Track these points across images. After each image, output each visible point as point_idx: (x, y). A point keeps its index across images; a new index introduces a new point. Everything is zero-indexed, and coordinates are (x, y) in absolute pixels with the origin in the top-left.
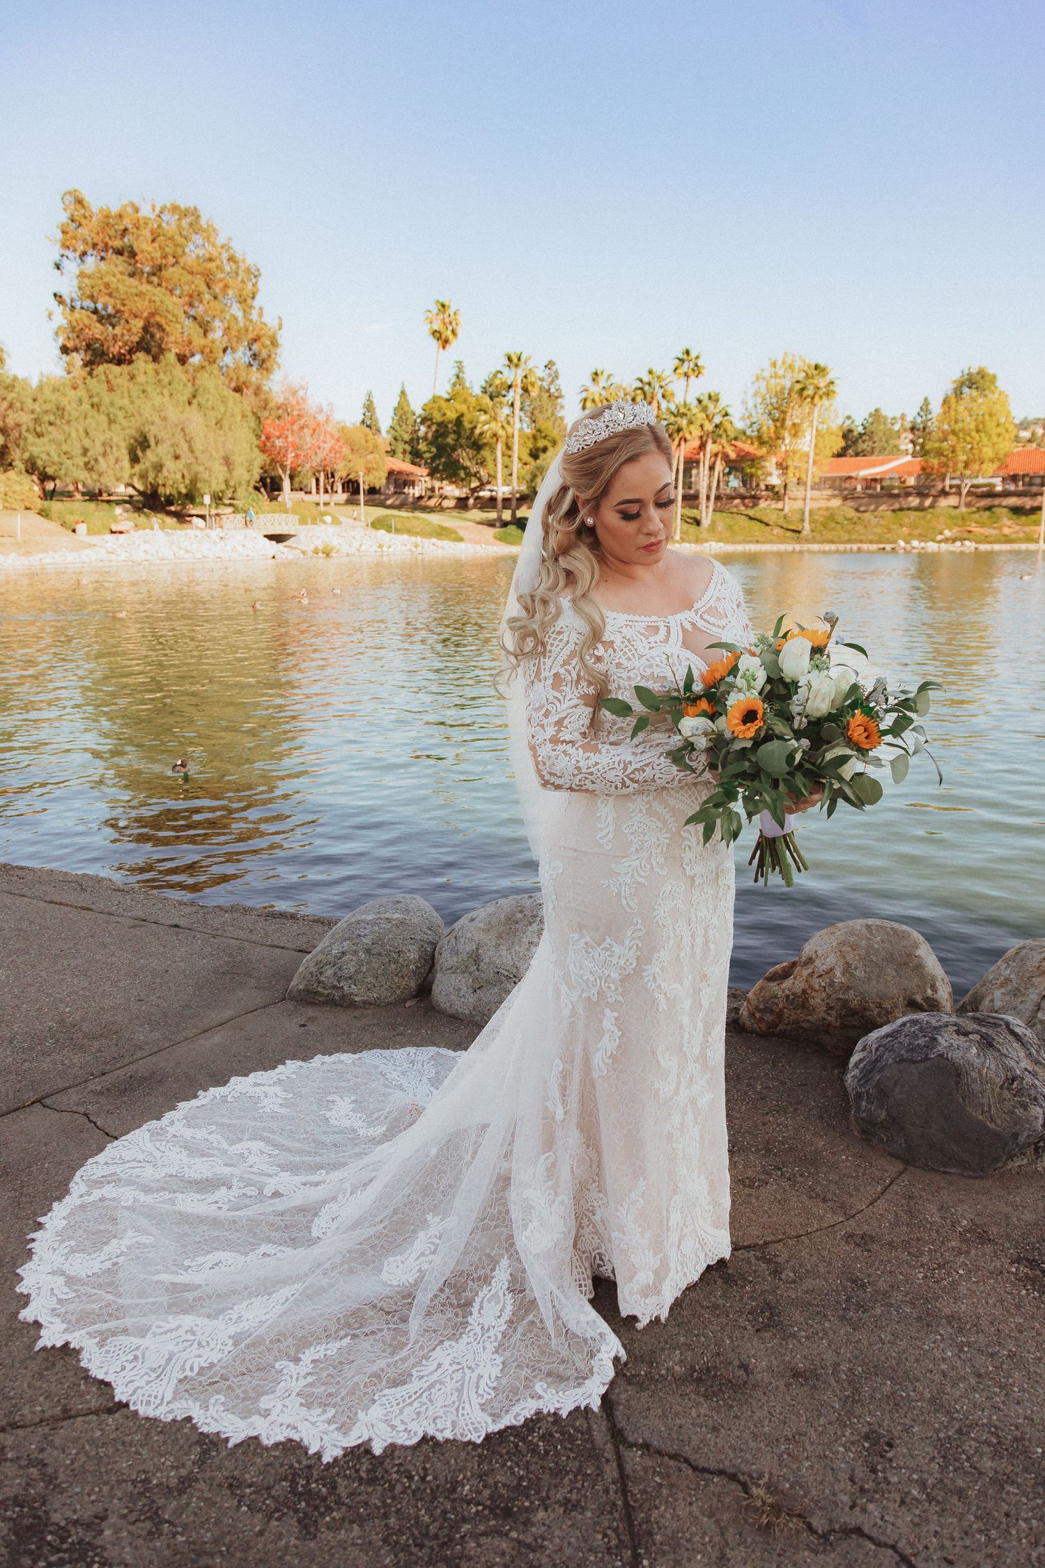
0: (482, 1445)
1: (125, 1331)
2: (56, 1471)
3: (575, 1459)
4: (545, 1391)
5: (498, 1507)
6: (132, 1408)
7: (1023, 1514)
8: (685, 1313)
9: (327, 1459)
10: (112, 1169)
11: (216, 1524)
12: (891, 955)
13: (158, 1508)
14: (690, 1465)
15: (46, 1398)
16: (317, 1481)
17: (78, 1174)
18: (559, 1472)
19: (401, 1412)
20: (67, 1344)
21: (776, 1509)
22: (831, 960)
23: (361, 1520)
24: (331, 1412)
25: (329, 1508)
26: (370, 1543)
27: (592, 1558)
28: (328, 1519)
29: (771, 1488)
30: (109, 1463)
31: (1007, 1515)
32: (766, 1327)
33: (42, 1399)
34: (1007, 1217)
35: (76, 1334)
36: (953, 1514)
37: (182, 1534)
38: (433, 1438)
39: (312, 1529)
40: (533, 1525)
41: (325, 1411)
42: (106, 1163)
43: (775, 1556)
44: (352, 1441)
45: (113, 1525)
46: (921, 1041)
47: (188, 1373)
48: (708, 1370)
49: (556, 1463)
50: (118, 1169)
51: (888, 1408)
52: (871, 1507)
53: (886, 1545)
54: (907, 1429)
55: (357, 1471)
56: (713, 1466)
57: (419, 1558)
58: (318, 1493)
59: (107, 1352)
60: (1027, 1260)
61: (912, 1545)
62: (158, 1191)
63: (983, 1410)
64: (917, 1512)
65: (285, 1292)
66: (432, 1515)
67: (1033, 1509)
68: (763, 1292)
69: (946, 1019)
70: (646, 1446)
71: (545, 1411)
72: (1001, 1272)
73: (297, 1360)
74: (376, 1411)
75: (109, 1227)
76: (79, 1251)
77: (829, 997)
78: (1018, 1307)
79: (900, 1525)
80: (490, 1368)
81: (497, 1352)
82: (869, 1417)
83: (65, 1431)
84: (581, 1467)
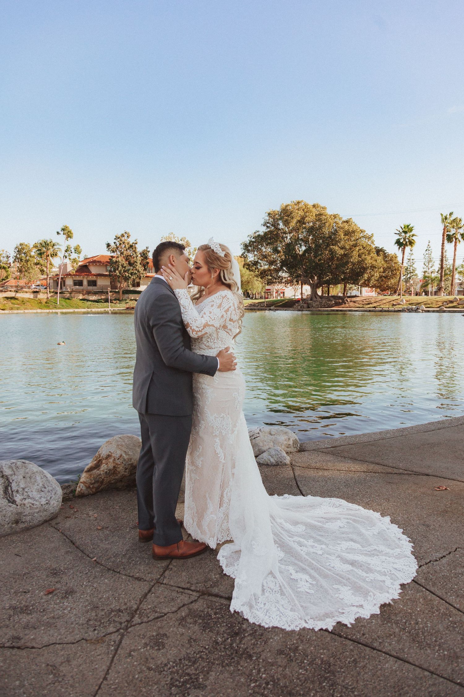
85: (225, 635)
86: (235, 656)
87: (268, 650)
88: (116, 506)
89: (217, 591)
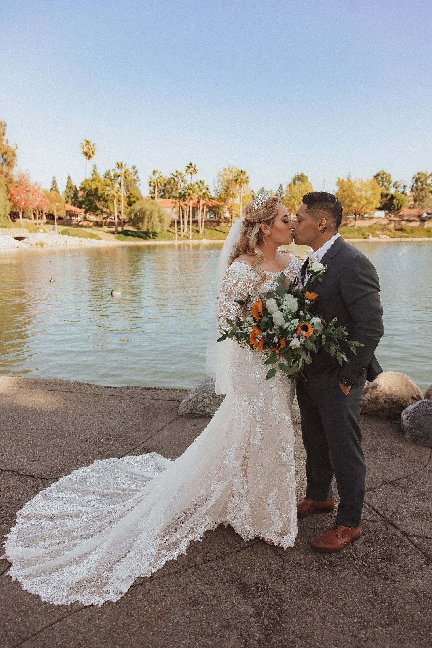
5: (385, 558)
11: (303, 576)
13: (280, 575)
18: (396, 547)
23: (347, 568)
25: (335, 567)
26: (355, 573)
28: (337, 569)
30: (252, 566)
32: (425, 499)
37: (295, 581)
39: (335, 573)
40: (400, 561)
45: (270, 582)
48: (417, 513)
66: (368, 564)
70: (415, 536)
77: (385, 398)
84: (401, 544)
85: (379, 555)
86: (374, 572)
87: (404, 584)
88: (369, 430)
89: (398, 524)
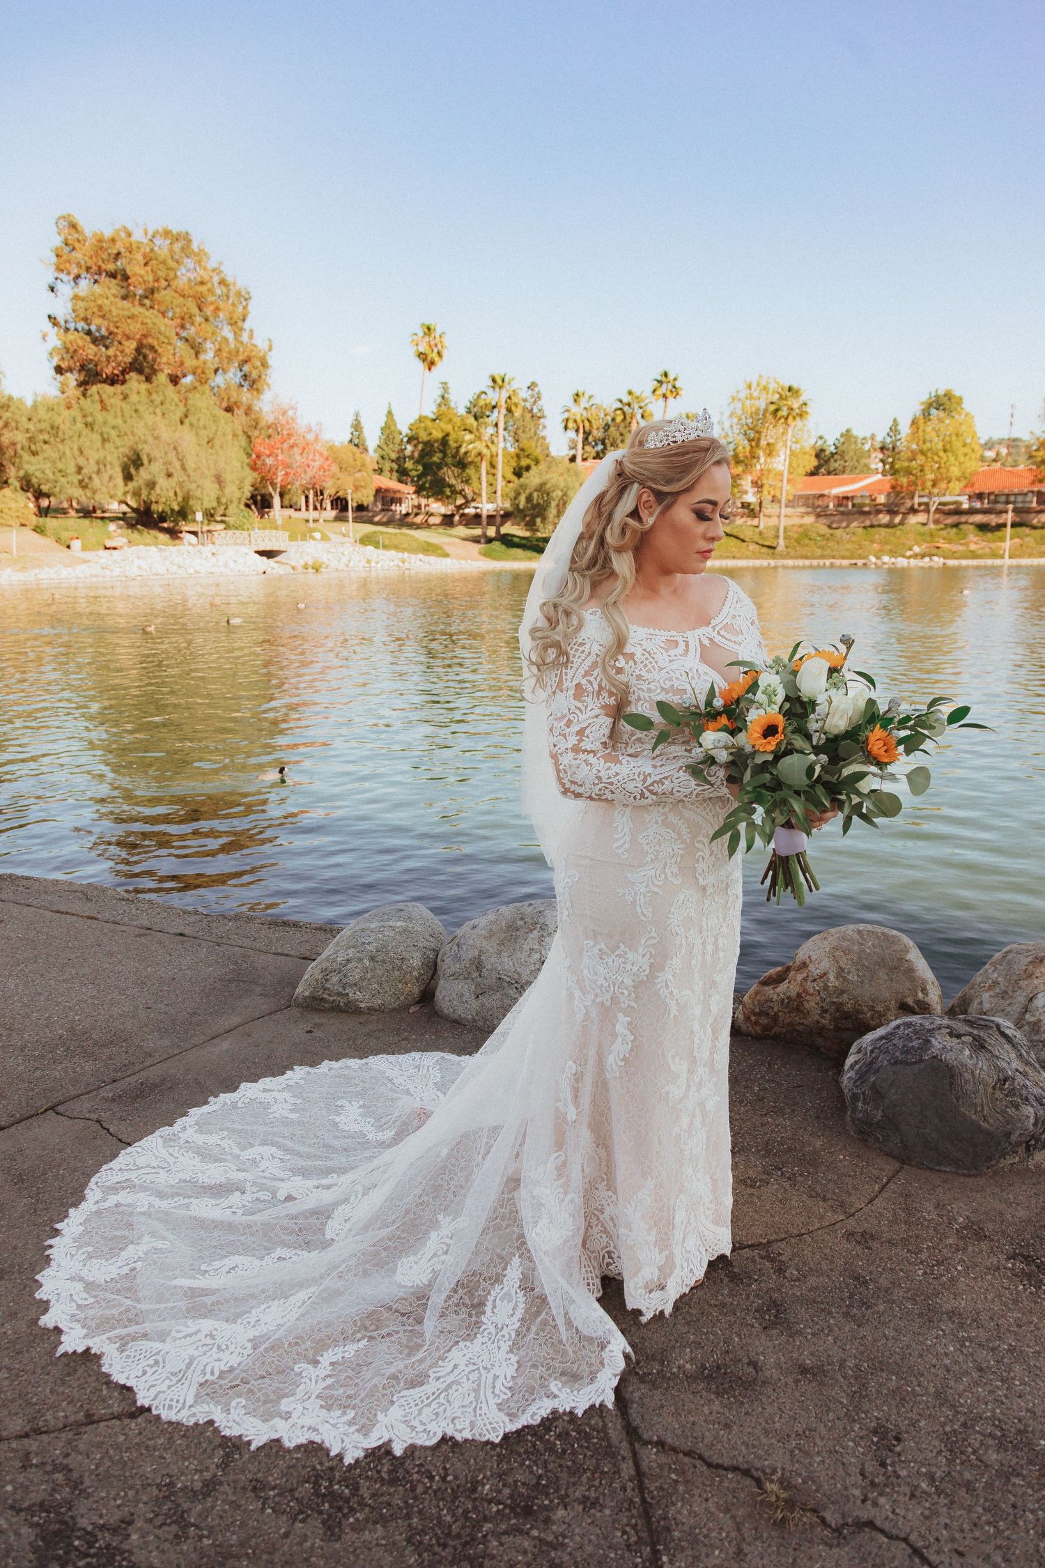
0: (500, 1445)
1: (145, 1336)
2: (81, 1477)
3: (592, 1456)
4: (560, 1390)
5: (518, 1505)
6: (154, 1412)
7: (1030, 1506)
8: (693, 1311)
9: (348, 1460)
10: (127, 1175)
11: (241, 1527)
12: (883, 959)
13: (183, 1512)
14: (704, 1461)
15: (69, 1403)
16: (339, 1482)
17: (93, 1180)
18: (577, 1470)
19: (420, 1413)
20: (88, 1350)
21: (790, 1504)
22: (825, 965)
23: (383, 1521)
24: (351, 1414)
25: (352, 1510)
26: (394, 1544)
27: (612, 1555)
28: (351, 1520)
29: (785, 1483)
30: (133, 1468)
31: (1014, 1506)
32: (773, 1325)
33: (64, 1404)
34: (1001, 1214)
35: (97, 1339)
36: (962, 1507)
37: (208, 1537)
38: (452, 1438)
39: (337, 1530)
40: (553, 1523)
41: (344, 1413)
42: (120, 1170)
43: (791, 1550)
44: (372, 1442)
45: (140, 1529)
46: (915, 1044)
47: (209, 1377)
48: (718, 1368)
49: (574, 1462)
50: (132, 1175)
51: (894, 1403)
52: (882, 1500)
53: (897, 1538)
54: (914, 1424)
55: (379, 1472)
56: (726, 1461)
57: (442, 1557)
58: (341, 1496)
59: (128, 1357)
60: (1023, 1256)
61: (923, 1537)
62: (173, 1196)
63: (986, 1404)
64: (927, 1505)
65: (302, 1295)
66: (454, 1515)
67: (1038, 1501)
68: (769, 1290)
69: (938, 1021)
70: (661, 1444)
71: (561, 1410)
72: (998, 1268)
73: (316, 1363)
74: (395, 1412)
75: (126, 1233)
76: (97, 1257)
77: (823, 1000)
78: (1016, 1302)
79: (910, 1518)
80: (506, 1368)
81: (511, 1351)
82: (876, 1412)
83: (89, 1436)
84: (598, 1464)
